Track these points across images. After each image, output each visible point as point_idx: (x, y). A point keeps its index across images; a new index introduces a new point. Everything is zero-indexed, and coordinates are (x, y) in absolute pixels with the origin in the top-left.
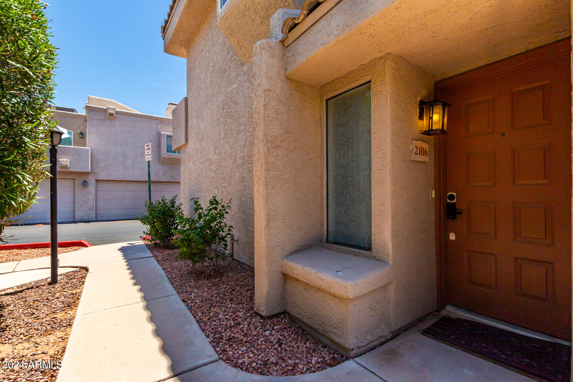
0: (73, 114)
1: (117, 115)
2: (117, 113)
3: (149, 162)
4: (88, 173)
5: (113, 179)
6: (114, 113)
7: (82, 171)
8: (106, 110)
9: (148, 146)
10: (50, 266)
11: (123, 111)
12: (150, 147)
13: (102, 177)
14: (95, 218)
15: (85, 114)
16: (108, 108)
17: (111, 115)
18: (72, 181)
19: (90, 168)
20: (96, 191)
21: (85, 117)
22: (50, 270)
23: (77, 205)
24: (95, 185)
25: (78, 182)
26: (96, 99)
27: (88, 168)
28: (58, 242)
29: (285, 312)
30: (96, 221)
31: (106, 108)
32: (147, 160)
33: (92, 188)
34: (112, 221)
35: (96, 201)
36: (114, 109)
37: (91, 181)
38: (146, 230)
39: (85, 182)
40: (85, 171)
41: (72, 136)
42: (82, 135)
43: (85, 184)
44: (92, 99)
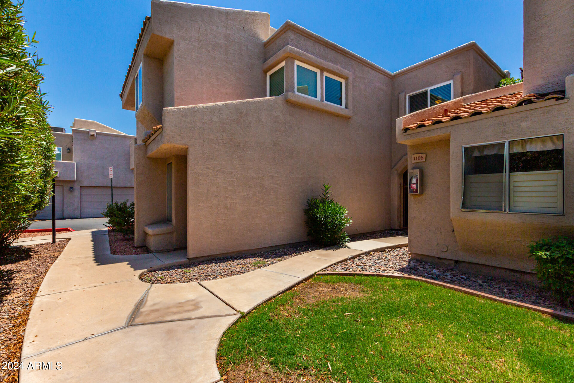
0: (62, 134)
1: (97, 136)
2: (97, 134)
3: (112, 179)
4: (74, 181)
5: (94, 185)
6: (95, 134)
7: (69, 179)
8: (88, 132)
9: (111, 169)
10: (52, 238)
11: (102, 133)
12: (112, 169)
13: (85, 184)
14: (79, 216)
15: (71, 134)
16: (90, 131)
17: (93, 136)
18: (61, 187)
19: (75, 177)
20: (80, 194)
21: (71, 136)
22: (52, 240)
23: (65, 206)
24: (79, 190)
25: (66, 188)
26: (81, 121)
27: (74, 177)
28: (56, 228)
29: (145, 246)
30: (81, 218)
31: (88, 130)
32: (110, 177)
33: (77, 193)
34: (93, 218)
35: (80, 204)
36: (95, 131)
37: (77, 187)
38: (107, 221)
39: (71, 188)
40: (71, 179)
41: (61, 153)
42: (69, 150)
43: (71, 189)
44: (78, 121)
